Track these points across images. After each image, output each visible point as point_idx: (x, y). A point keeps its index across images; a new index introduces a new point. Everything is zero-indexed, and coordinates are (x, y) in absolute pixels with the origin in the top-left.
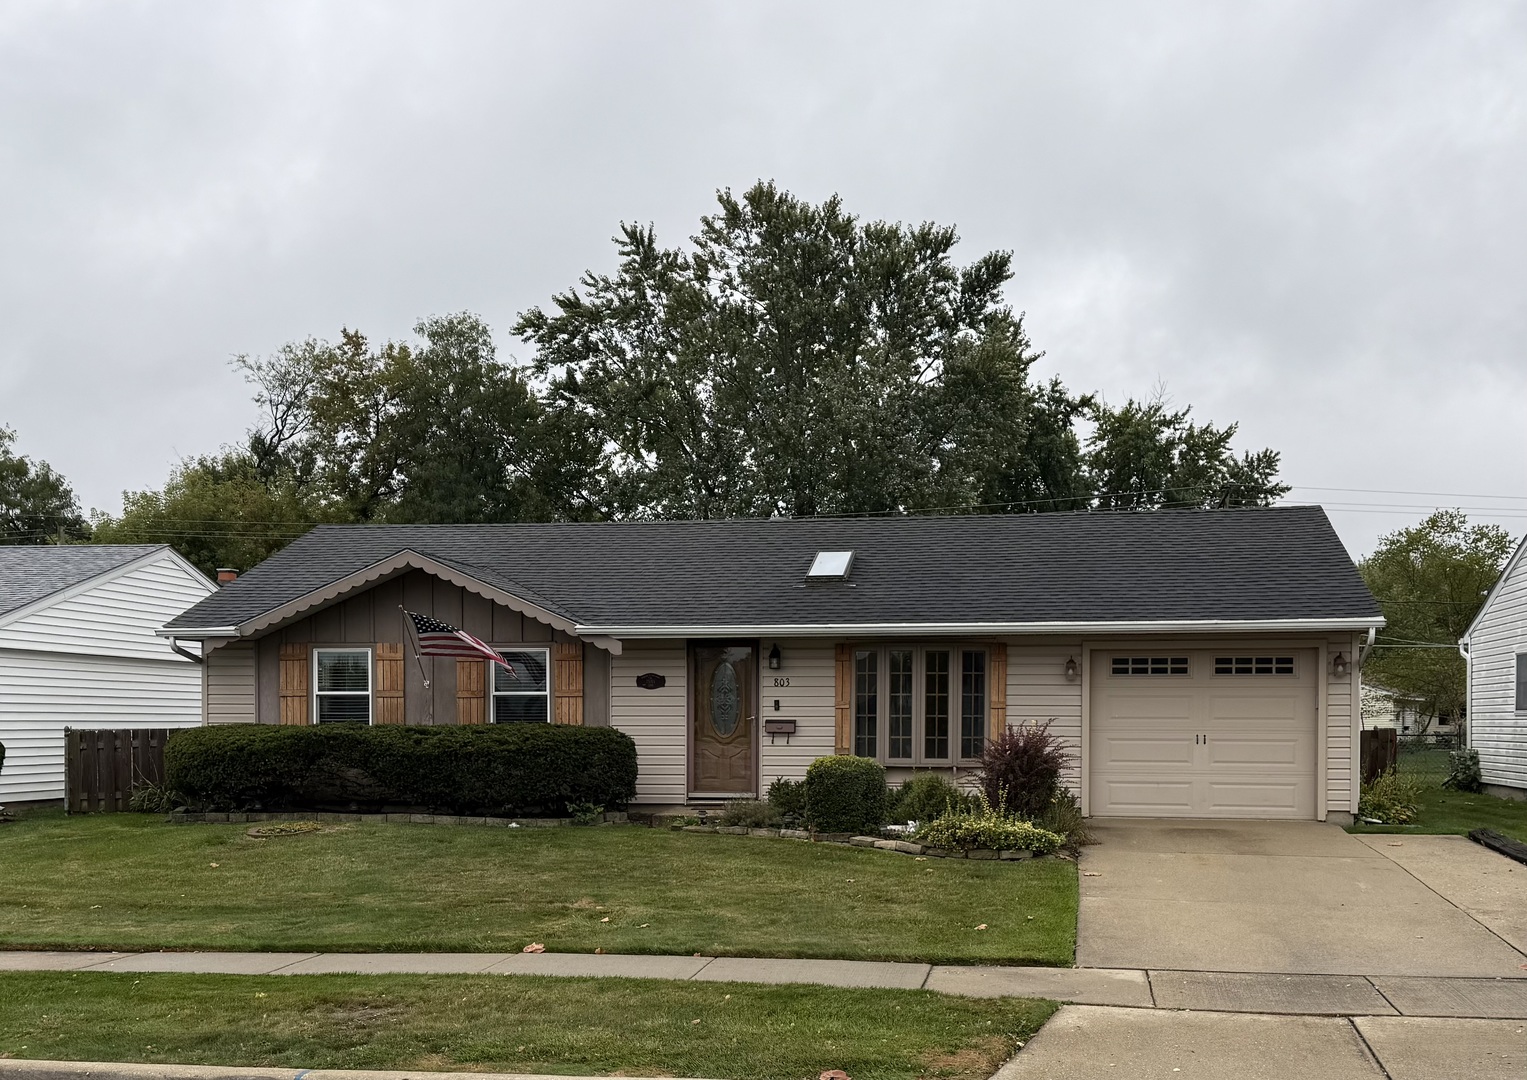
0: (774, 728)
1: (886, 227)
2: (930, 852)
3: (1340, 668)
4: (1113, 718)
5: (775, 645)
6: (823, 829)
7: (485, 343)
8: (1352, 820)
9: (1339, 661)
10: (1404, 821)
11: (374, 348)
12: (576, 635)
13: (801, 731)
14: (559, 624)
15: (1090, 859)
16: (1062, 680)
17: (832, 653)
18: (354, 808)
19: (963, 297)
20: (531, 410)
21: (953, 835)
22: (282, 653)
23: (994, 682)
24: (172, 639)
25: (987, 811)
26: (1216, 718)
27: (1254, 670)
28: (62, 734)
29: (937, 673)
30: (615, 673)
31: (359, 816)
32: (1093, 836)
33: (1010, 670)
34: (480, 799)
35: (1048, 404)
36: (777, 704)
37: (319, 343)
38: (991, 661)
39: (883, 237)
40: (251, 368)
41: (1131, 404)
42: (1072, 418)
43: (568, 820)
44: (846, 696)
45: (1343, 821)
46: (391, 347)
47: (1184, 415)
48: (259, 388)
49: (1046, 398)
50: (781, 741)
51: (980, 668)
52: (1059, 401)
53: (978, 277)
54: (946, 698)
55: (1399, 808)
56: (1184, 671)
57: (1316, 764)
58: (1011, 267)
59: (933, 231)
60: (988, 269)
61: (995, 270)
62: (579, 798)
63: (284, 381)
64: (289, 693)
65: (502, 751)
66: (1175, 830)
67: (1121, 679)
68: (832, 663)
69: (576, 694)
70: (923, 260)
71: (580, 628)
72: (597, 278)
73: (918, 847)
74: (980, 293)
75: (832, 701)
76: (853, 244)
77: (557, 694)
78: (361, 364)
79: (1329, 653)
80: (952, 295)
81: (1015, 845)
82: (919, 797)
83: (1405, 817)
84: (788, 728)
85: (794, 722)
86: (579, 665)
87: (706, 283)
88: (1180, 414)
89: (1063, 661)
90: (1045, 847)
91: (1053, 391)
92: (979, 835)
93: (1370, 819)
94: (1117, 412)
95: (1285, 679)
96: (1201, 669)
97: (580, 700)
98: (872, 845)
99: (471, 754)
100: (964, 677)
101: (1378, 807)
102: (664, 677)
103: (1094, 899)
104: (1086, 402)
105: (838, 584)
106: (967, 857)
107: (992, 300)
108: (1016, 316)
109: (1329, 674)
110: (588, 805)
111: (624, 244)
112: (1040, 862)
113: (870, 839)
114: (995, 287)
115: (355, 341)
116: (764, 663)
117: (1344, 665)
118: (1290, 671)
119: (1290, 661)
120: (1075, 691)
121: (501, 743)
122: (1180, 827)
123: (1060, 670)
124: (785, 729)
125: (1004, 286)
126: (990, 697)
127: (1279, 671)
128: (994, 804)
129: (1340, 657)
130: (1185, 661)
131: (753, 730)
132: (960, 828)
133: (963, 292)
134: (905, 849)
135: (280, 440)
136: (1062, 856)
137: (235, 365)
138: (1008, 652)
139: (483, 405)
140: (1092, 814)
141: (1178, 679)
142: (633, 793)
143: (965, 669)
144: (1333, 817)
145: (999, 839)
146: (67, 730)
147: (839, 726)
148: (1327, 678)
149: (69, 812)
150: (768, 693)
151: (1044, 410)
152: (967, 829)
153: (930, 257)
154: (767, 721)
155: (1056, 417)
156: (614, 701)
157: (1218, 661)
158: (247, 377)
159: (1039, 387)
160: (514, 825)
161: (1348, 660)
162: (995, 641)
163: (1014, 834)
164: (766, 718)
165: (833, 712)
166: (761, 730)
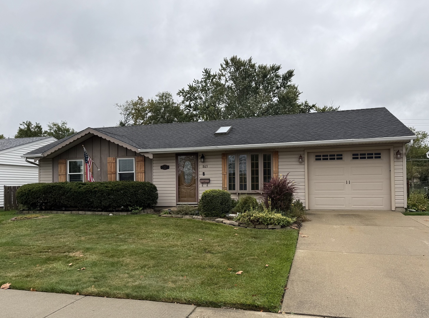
0: (203, 181)
1: (264, 66)
2: (241, 225)
3: (399, 156)
4: (316, 175)
5: (202, 154)
6: (207, 216)
7: (171, 98)
8: (404, 210)
9: (398, 153)
10: (424, 210)
11: (145, 100)
12: (138, 153)
13: (211, 182)
14: (134, 149)
15: (305, 228)
16: (298, 163)
17: (221, 156)
18: (64, 209)
19: (282, 81)
20: (182, 113)
21: (249, 219)
22: (59, 162)
23: (274, 164)
24: (25, 158)
25: (265, 209)
26: (353, 175)
27: (366, 158)
28: (3, 188)
29: (255, 162)
30: (154, 165)
31: (64, 212)
32: (308, 217)
33: (280, 160)
34: (100, 206)
35: (304, 107)
36: (204, 174)
37: (134, 100)
38: (273, 157)
39: (263, 68)
40: (119, 106)
41: (325, 107)
42: (310, 110)
43: (130, 212)
44: (226, 170)
45: (401, 210)
46: (149, 100)
47: (338, 108)
48: (120, 111)
49: (304, 105)
50: (205, 185)
51: (269, 159)
52: (307, 106)
53: (286, 76)
54: (258, 170)
55: (421, 206)
56: (341, 159)
57: (391, 190)
58: (294, 73)
59: (276, 65)
60: (288, 74)
61: (290, 74)
62: (134, 205)
63: (127, 109)
64: (61, 174)
65: (106, 190)
66: (340, 215)
67: (319, 162)
68: (221, 160)
69: (142, 172)
70: (272, 73)
71: (139, 150)
72: (196, 80)
73: (237, 224)
74: (286, 80)
75: (221, 172)
76: (255, 70)
77: (137, 172)
78: (142, 105)
79: (394, 151)
80: (280, 81)
81: (274, 223)
82: (241, 204)
83: (424, 209)
84: (208, 181)
85: (209, 179)
86: (143, 163)
87: (220, 80)
88: (337, 108)
89: (298, 156)
90: (286, 224)
91: (305, 104)
92: (259, 219)
93: (411, 210)
94: (321, 108)
95: (377, 161)
96: (347, 158)
97: (144, 174)
98: (222, 222)
99: (96, 191)
100: (264, 163)
101: (414, 205)
102: (169, 166)
103: (303, 251)
104: (314, 106)
105: (224, 135)
106: (255, 228)
107: (289, 81)
108: (296, 86)
109: (394, 158)
110: (137, 207)
111: (204, 73)
112: (283, 230)
113: (221, 220)
114: (290, 79)
115: (141, 99)
116: (199, 160)
117: (400, 154)
118: (380, 157)
119: (380, 154)
120: (303, 166)
121: (107, 187)
122: (341, 213)
123: (297, 160)
124: (207, 182)
125: (292, 78)
126: (273, 169)
127: (376, 158)
128: (267, 207)
129: (398, 151)
130: (341, 155)
131: (196, 182)
132: (252, 216)
133: (282, 80)
134: (233, 224)
135: (126, 123)
136: (293, 227)
137: (115, 106)
138: (279, 154)
139: (171, 112)
140: (310, 208)
141: (339, 162)
142: (156, 203)
143: (264, 160)
144: (397, 209)
145: (267, 220)
146: (4, 186)
147: (224, 180)
148: (394, 160)
149: (5, 210)
150: (201, 170)
151: (303, 108)
152: (255, 216)
153: (274, 72)
154: (201, 179)
155: (306, 110)
156: (154, 174)
157: (353, 155)
158: (118, 108)
159: (302, 103)
160: (111, 214)
161: (401, 153)
162: (274, 151)
163: (273, 218)
164: (200, 178)
165: (221, 175)
166: (199, 182)
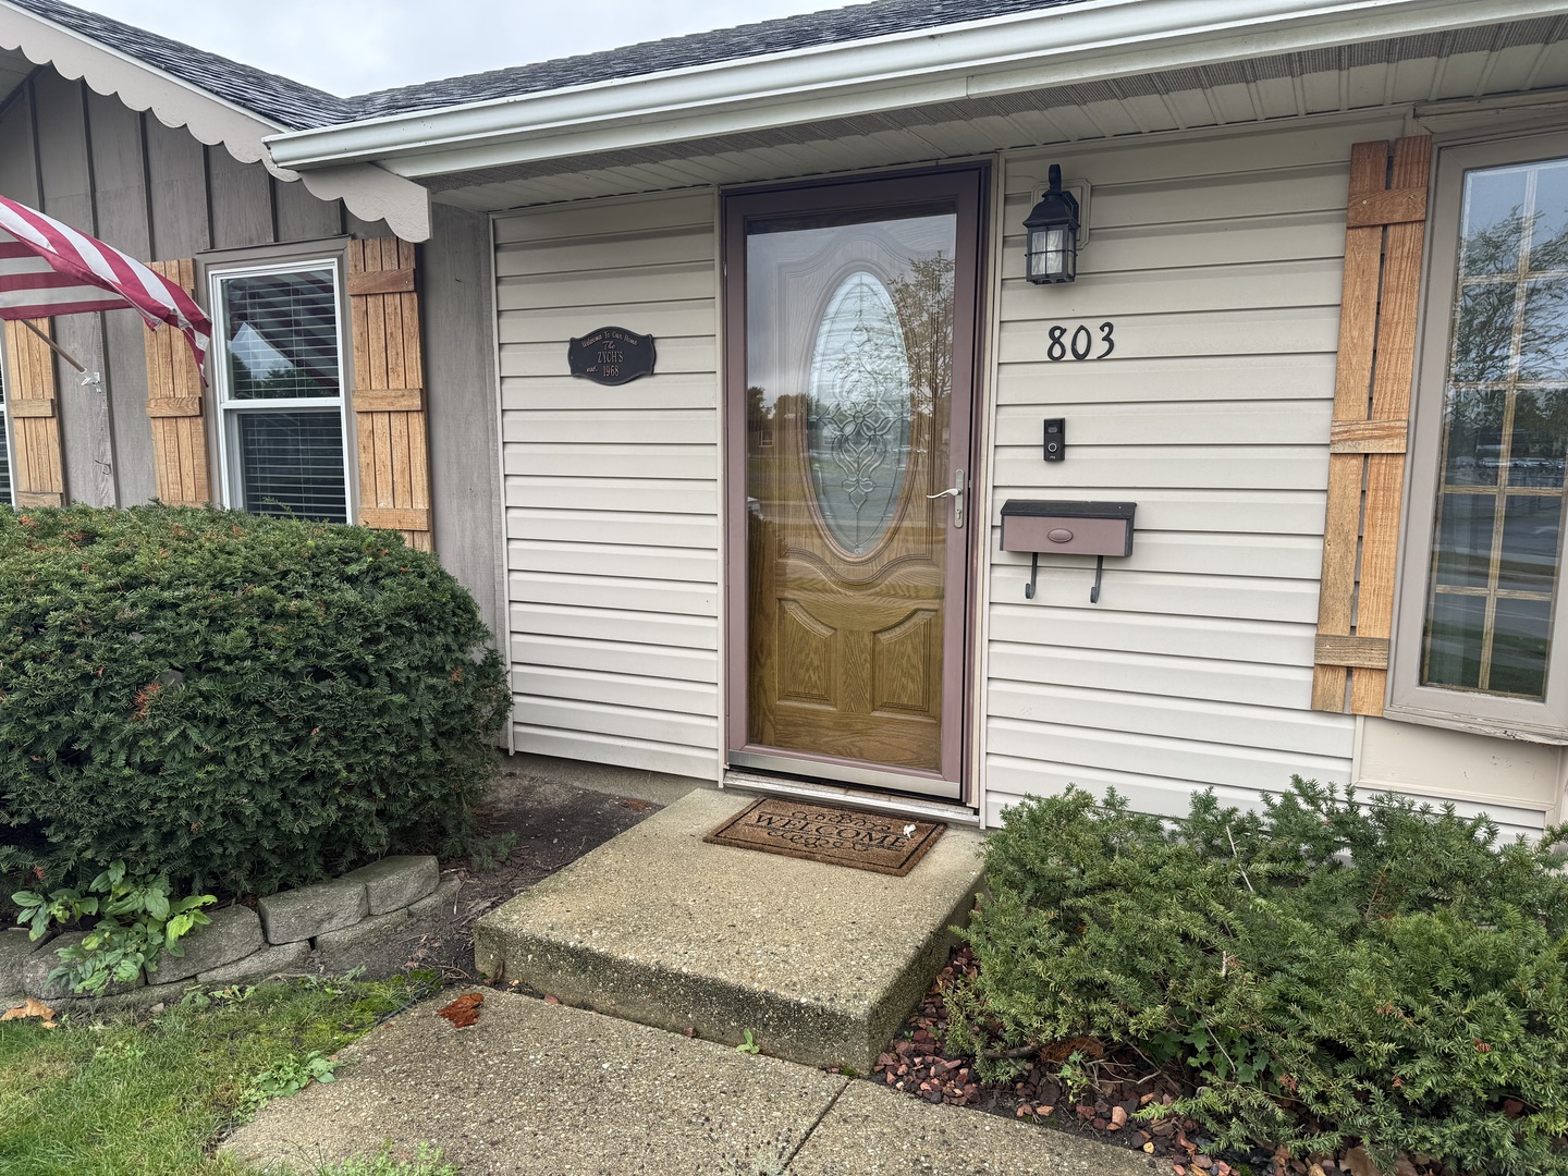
0: (1038, 533)
5: (1055, 171)
13: (1157, 551)
30: (509, 330)
36: (1055, 442)
50: (1065, 586)
68: (1327, 239)
69: (403, 404)
75: (1316, 422)
77: (359, 403)
84: (1101, 535)
85: (1127, 510)
86: (410, 307)
97: (417, 422)
102: (651, 339)
116: (1007, 263)
131: (954, 537)
150: (1020, 388)
154: (1012, 509)
164: (1005, 496)
165: (1314, 468)
166: (988, 542)
